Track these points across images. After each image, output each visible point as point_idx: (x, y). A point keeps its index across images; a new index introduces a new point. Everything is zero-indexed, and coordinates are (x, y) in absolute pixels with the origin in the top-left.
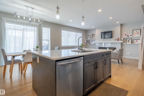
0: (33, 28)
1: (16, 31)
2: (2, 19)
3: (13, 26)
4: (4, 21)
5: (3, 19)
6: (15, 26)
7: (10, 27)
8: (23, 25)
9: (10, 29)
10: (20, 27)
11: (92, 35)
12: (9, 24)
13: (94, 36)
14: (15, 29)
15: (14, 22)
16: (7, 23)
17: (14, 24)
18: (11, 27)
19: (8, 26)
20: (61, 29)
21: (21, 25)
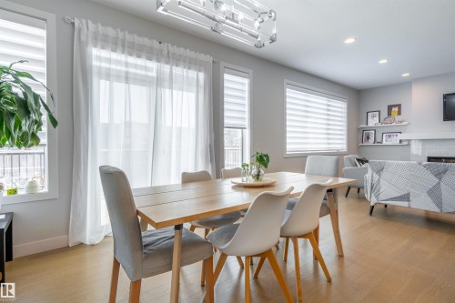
0: (192, 74)
1: (132, 86)
2: (76, 25)
3: (118, 62)
4: (83, 38)
5: (80, 30)
6: (127, 64)
7: (107, 65)
8: (158, 61)
9: (108, 75)
10: (146, 68)
11: (390, 108)
12: (105, 53)
13: (399, 113)
14: (127, 78)
15: (123, 46)
16: (96, 46)
17: (123, 53)
18: (113, 67)
19: (98, 64)
20: (286, 81)
21: (150, 59)
